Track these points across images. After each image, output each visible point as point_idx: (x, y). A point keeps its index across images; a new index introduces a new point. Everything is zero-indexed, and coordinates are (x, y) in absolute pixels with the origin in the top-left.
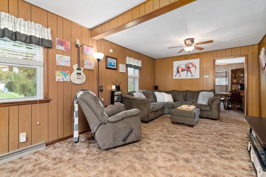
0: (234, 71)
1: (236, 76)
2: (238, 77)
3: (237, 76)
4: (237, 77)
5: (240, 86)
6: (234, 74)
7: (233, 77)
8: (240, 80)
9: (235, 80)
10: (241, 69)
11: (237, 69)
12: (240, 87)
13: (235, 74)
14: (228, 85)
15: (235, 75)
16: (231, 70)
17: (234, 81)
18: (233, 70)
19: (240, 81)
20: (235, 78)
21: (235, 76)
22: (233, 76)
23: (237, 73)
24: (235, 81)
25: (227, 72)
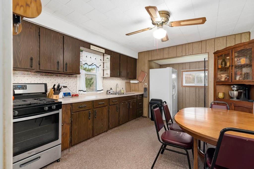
0: (220, 54)
1: (226, 64)
2: (232, 66)
3: (228, 64)
4: (228, 68)
5: (235, 89)
6: (220, 61)
7: (218, 68)
8: (236, 74)
9: (223, 74)
10: (241, 46)
11: (227, 48)
12: (236, 93)
13: (224, 61)
14: (208, 85)
15: (223, 63)
16: (214, 53)
17: (221, 78)
18: (218, 51)
19: (238, 78)
20: (224, 69)
21: (223, 65)
22: (220, 67)
23: (228, 58)
24: (223, 77)
25: (206, 61)
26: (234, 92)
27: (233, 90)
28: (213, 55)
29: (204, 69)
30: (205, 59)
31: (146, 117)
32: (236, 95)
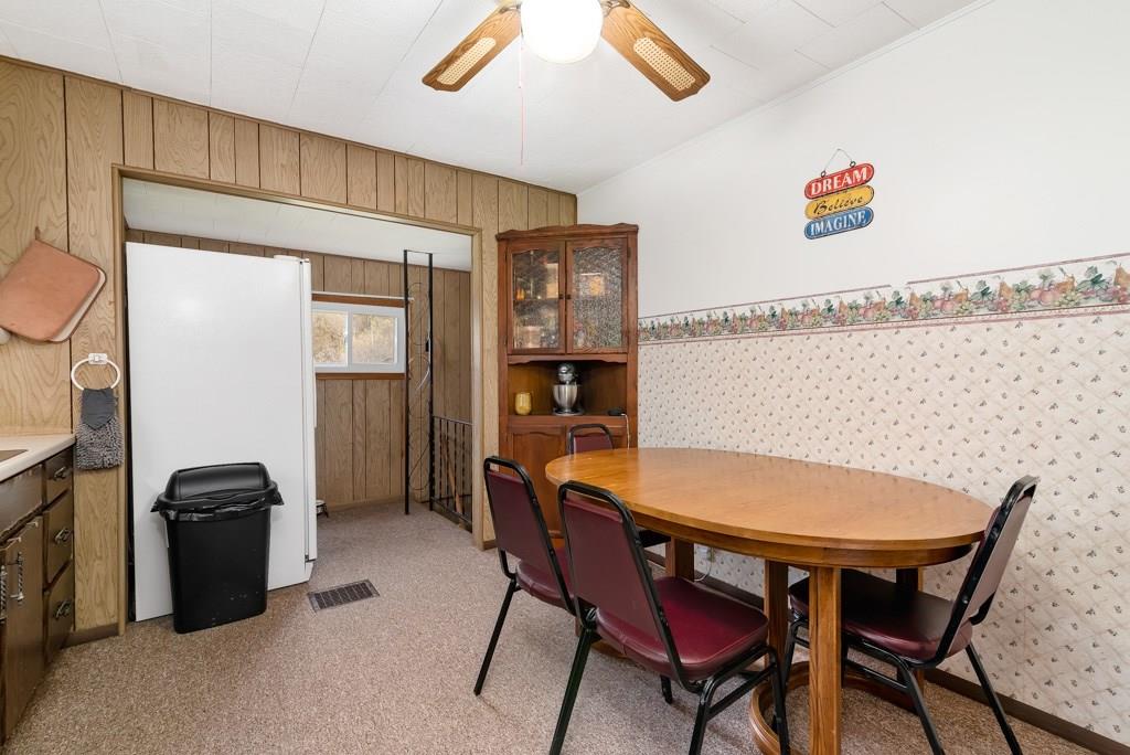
0: (523, 247)
2: (567, 298)
11: (547, 230)
16: (501, 238)
17: (526, 340)
18: (512, 233)
23: (552, 265)
24: (532, 335)
25: (416, 266)
26: (563, 387)
27: (564, 383)
28: (495, 244)
29: (403, 298)
30: (406, 252)
31: (108, 632)
32: (570, 399)
